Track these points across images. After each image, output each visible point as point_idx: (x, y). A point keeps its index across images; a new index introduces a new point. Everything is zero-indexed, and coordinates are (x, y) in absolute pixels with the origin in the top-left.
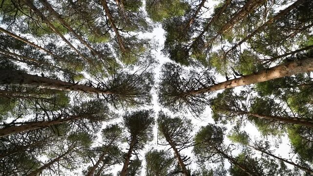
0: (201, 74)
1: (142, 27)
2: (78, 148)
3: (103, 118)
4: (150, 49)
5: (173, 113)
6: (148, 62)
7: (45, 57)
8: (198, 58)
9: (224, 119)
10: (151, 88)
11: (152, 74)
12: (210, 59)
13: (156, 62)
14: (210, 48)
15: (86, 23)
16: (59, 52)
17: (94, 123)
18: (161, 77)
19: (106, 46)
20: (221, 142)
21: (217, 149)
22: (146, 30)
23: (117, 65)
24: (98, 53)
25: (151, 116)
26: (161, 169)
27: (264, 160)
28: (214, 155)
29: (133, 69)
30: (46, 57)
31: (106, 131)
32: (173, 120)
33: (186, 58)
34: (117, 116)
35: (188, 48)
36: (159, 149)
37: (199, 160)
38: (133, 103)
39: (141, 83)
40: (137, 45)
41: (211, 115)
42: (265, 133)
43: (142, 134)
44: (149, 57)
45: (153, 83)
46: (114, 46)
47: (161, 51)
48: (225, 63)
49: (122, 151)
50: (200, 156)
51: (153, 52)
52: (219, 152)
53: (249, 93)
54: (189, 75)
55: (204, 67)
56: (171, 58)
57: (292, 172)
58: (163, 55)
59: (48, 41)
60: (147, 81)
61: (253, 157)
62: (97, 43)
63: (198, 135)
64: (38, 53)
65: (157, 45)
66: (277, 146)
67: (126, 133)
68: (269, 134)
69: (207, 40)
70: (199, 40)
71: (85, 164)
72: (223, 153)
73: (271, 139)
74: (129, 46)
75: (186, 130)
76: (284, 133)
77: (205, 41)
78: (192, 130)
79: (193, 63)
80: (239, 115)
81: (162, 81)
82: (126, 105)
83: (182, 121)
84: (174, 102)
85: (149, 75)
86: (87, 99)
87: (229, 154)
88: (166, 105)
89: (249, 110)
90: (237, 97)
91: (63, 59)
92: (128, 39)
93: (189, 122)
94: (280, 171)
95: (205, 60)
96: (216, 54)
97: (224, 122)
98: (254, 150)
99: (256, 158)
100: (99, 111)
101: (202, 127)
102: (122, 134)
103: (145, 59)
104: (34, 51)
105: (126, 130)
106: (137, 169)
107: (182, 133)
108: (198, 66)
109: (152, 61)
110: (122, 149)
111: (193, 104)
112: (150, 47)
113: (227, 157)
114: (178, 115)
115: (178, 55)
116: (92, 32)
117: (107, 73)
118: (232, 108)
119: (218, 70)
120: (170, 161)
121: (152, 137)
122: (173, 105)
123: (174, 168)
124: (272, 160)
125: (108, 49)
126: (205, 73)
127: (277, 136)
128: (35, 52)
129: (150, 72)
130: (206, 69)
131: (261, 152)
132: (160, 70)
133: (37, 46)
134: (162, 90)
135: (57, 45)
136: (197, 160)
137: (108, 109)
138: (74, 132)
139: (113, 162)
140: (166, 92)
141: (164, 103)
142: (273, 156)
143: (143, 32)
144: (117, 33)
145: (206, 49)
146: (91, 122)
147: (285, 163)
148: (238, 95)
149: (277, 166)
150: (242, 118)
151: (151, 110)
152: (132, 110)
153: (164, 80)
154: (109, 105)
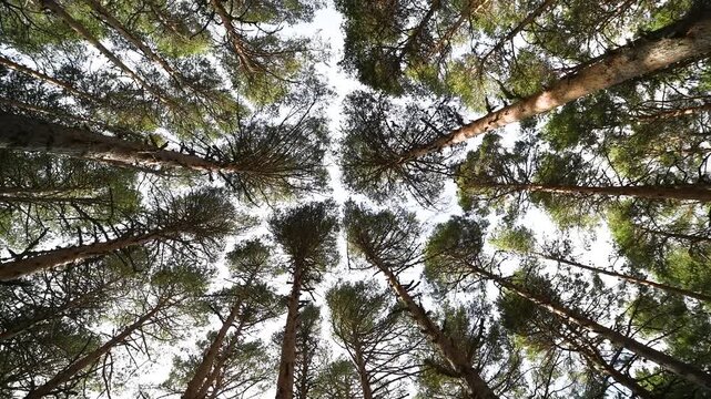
0: (431, 112)
1: (287, 10)
2: (178, 298)
3: (224, 230)
4: (311, 64)
5: (376, 202)
6: (311, 93)
7: (60, 101)
8: (422, 76)
9: (482, 204)
10: (323, 152)
11: (323, 120)
12: (448, 76)
13: (330, 92)
14: (446, 50)
15: (147, 8)
16: (91, 87)
17: (206, 241)
18: (343, 125)
19: (204, 63)
20: (479, 251)
21: (471, 266)
22: (298, 15)
23: (238, 107)
24: (189, 81)
25: (330, 213)
26: (362, 317)
27: (563, 278)
28: (465, 277)
29: (277, 114)
30: (62, 101)
31: (235, 256)
32: (377, 217)
33: (395, 79)
34: (255, 222)
35: (398, 52)
36: (354, 278)
37: (436, 290)
38: (288, 189)
39: (300, 144)
40: (280, 55)
41: (456, 199)
42: (565, 223)
43: (315, 254)
44: (312, 81)
45: (327, 141)
46: (226, 62)
47: (339, 63)
48: (481, 83)
49: (277, 293)
50: (439, 283)
51: (320, 68)
52: (475, 269)
53: (532, 145)
54: (404, 117)
55: (435, 97)
56: (363, 80)
57: (615, 292)
58: (343, 74)
59: (61, 59)
60: (313, 139)
61: (542, 273)
62: (182, 57)
63: (431, 243)
64: (41, 93)
65: (327, 50)
66: (588, 248)
67: (280, 255)
68: (572, 227)
69: (438, 32)
70: (420, 32)
71: (201, 328)
72: (483, 271)
73: (576, 235)
74: (260, 59)
75: (405, 236)
76: (601, 221)
77: (435, 35)
78: (417, 234)
79: (410, 88)
80: (512, 192)
81: (346, 135)
82: (273, 197)
83: (396, 219)
84: (378, 178)
85: (316, 125)
86: (181, 190)
87: (496, 272)
88: (359, 188)
89: (532, 179)
90: (508, 156)
91: (105, 103)
92: (256, 43)
93: (411, 219)
94: (593, 294)
95: (436, 80)
96: (460, 65)
97: (484, 212)
98: (541, 260)
99: (547, 275)
100: (212, 216)
101: (440, 226)
102: (272, 258)
103: (303, 87)
104: (29, 86)
105: (280, 249)
106: (312, 324)
107: (397, 243)
108: (422, 94)
109: (320, 91)
110: (275, 290)
111: (418, 180)
112: (311, 58)
113: (491, 276)
114: (388, 206)
115: (377, 70)
116: (166, 29)
117: (217, 128)
118: (499, 180)
119: (466, 99)
120: (378, 301)
121: (337, 257)
122: (375, 186)
123: (387, 312)
124: (577, 276)
125: (212, 72)
126: (439, 108)
127: (588, 227)
128: (31, 90)
129: (318, 117)
130: (442, 99)
131: (556, 262)
132: (341, 109)
133: (37, 73)
134: (348, 155)
135: (83, 70)
136: (432, 291)
137: (233, 208)
138: (165, 267)
139: (258, 316)
140: (357, 158)
141: (355, 183)
142: (579, 265)
143: (291, 23)
144: (230, 27)
145: (438, 55)
146: (199, 240)
147: (601, 276)
148: (510, 151)
149: (587, 285)
150: (519, 198)
151: (327, 202)
152: (287, 205)
153: (351, 132)
154: (234, 200)
